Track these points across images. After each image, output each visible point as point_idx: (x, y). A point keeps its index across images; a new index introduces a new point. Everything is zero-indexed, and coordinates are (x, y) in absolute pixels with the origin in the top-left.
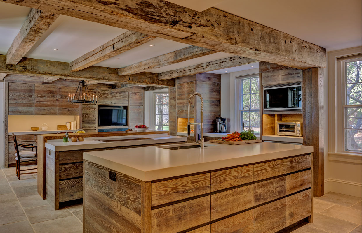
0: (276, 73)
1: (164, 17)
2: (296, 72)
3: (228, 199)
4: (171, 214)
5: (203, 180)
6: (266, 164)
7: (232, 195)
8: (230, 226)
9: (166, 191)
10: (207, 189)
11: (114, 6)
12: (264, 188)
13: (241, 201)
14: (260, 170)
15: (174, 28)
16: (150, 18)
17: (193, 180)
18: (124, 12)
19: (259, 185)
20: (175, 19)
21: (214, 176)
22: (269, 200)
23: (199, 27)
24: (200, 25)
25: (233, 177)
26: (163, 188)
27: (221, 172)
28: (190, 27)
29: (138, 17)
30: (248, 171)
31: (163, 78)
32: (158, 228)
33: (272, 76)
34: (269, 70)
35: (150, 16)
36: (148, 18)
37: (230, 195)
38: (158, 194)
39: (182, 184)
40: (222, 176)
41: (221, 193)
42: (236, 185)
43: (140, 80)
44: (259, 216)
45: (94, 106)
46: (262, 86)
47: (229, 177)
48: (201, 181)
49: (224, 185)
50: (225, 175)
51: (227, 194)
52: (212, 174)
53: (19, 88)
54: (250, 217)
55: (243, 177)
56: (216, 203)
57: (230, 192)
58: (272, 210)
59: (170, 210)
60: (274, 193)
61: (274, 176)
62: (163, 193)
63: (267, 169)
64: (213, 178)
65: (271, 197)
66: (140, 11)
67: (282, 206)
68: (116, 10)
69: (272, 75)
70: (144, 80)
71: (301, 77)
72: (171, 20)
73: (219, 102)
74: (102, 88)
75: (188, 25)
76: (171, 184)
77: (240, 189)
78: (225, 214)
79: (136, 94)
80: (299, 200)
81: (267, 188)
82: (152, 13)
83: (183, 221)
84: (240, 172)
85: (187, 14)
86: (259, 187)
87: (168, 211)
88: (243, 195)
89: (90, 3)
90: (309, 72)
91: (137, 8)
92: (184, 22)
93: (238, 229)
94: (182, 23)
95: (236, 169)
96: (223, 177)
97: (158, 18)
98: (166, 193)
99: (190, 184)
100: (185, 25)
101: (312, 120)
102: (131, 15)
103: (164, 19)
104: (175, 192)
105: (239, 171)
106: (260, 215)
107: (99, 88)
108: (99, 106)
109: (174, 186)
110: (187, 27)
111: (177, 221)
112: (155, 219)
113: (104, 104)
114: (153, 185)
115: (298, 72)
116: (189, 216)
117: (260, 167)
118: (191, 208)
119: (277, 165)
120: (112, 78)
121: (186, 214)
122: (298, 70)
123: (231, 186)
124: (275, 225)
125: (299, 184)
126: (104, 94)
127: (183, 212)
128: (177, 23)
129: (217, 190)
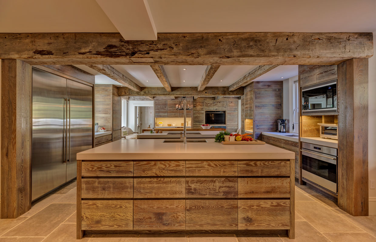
0: (312, 74)
1: (125, 52)
2: (331, 69)
3: (153, 185)
4: (96, 184)
5: (125, 166)
6: (204, 163)
7: (157, 183)
8: (155, 207)
9: (93, 168)
10: (129, 173)
11: (89, 53)
12: (201, 184)
13: (169, 189)
14: (195, 167)
15: (134, 58)
16: (114, 55)
17: (116, 165)
18: (95, 56)
19: (194, 180)
20: (134, 51)
21: (138, 165)
22: (207, 196)
23: (156, 51)
24: (158, 50)
25: (158, 168)
26: (91, 166)
27: (145, 162)
28: (148, 53)
29: (105, 56)
30: (179, 166)
31: (231, 89)
32: (86, 191)
33: (308, 77)
34: (306, 71)
35: (113, 54)
36: (112, 55)
37: (155, 183)
38: (86, 169)
39: (106, 166)
40: (146, 165)
41: (145, 179)
42: (162, 175)
43: (214, 93)
44: (192, 208)
45: (203, 112)
46: (301, 88)
47: (154, 167)
48: (124, 166)
49: (147, 173)
50: (149, 165)
51: (151, 181)
52: (135, 163)
53: (160, 103)
54: (180, 206)
55: (171, 170)
56: (139, 185)
57: (155, 180)
58: (213, 207)
59: (96, 181)
60: (217, 191)
61: (215, 175)
62: (91, 169)
63: (205, 167)
64: (136, 166)
65: (210, 194)
66: (106, 52)
67: (230, 206)
68: (90, 56)
69: (309, 75)
70: (217, 93)
71: (335, 73)
72: (130, 52)
73: (281, 105)
74: (208, 100)
75: (146, 52)
76: (97, 164)
77: (166, 179)
78: (148, 196)
79: (232, 102)
80: (262, 207)
81: (205, 185)
82: (115, 51)
83: (106, 192)
84: (168, 166)
85: (145, 44)
86: (193, 182)
87: (95, 182)
88: (172, 185)
89: (75, 56)
90: (343, 66)
91: (104, 51)
92: (142, 51)
93: (164, 212)
94: (140, 52)
95: (163, 162)
96: (147, 167)
97: (120, 53)
98: (93, 170)
99: (113, 167)
100: (143, 53)
101: (346, 122)
102: (100, 56)
103: (125, 53)
104: (100, 171)
105: (167, 164)
106: (194, 208)
107: (206, 100)
108: (206, 112)
109: (100, 166)
110: (145, 54)
111: (101, 190)
112: (84, 184)
113: (209, 110)
114: (83, 163)
115: (332, 69)
116: (112, 189)
117: (196, 164)
118: (114, 184)
119: (221, 165)
120: (194, 94)
121: (109, 187)
122: (332, 67)
123: (156, 175)
124: (218, 223)
125: (263, 190)
126: (209, 104)
127: (107, 186)
128: (136, 54)
129: (140, 176)
